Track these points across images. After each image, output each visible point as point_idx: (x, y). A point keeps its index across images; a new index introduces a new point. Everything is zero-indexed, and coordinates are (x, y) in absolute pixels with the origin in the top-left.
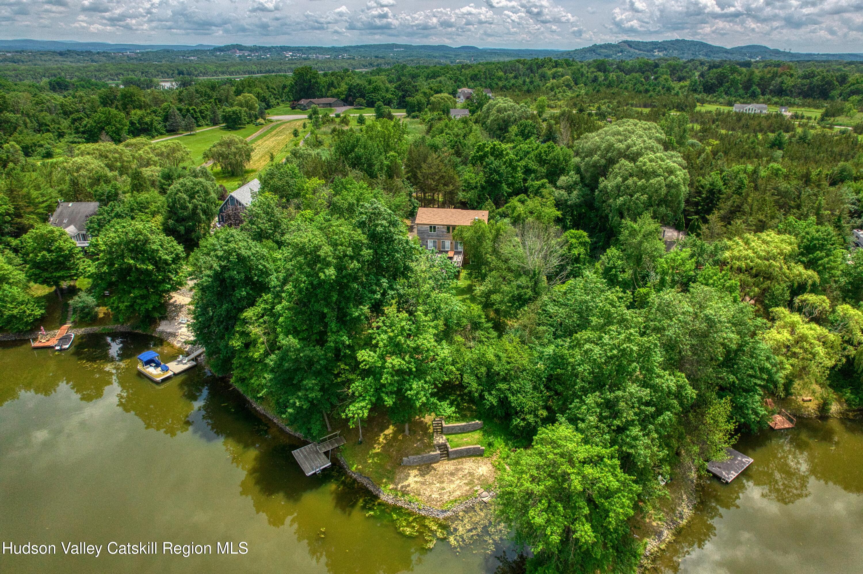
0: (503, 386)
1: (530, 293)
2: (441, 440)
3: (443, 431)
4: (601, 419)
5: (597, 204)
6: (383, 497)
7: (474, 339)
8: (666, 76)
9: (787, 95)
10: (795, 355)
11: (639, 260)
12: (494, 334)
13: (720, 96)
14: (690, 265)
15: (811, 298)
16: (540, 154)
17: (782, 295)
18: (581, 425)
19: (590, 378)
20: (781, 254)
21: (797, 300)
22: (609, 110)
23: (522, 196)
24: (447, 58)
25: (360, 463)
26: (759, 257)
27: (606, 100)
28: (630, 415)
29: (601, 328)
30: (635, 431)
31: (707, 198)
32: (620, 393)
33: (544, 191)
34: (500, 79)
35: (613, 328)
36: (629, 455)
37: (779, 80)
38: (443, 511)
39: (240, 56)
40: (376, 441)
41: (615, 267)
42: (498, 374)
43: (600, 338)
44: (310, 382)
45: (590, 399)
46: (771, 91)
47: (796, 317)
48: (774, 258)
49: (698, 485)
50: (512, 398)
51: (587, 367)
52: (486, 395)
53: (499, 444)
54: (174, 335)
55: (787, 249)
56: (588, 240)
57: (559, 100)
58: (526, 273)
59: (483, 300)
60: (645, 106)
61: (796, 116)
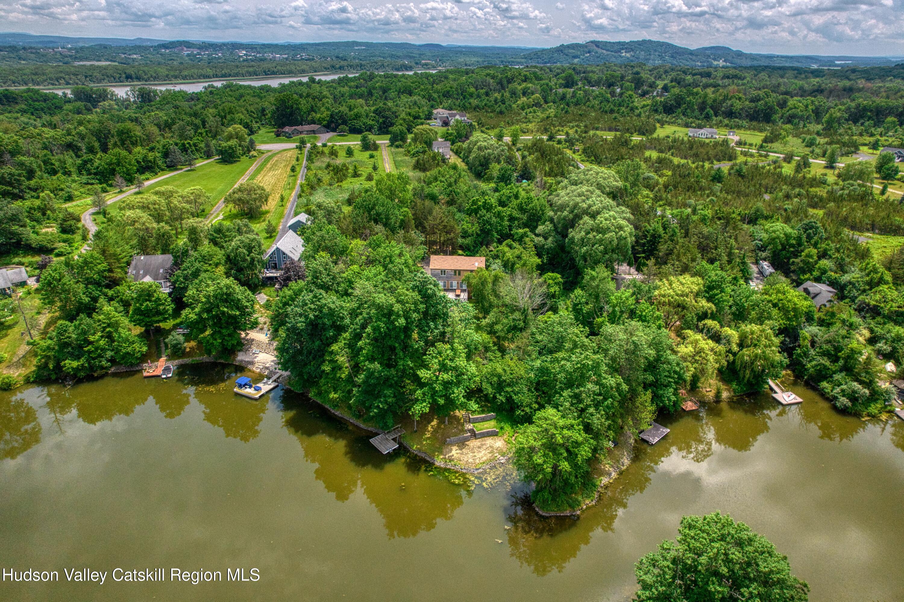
0: (509, 389)
1: (522, 324)
2: (470, 426)
3: (470, 421)
4: (572, 404)
5: (567, 249)
6: (437, 464)
7: (486, 358)
8: (630, 92)
9: (736, 118)
10: (696, 361)
11: (597, 297)
12: (499, 354)
13: (677, 117)
14: (632, 301)
15: (709, 322)
16: (521, 203)
17: (692, 321)
18: (560, 408)
19: (565, 381)
20: (692, 292)
21: (701, 324)
22: (577, 137)
23: (508, 241)
24: (411, 57)
25: (418, 444)
26: (677, 295)
27: (575, 124)
28: (588, 401)
29: (571, 350)
30: (592, 410)
31: (651, 241)
32: (582, 389)
33: (527, 239)
34: (471, 95)
35: (578, 350)
36: (588, 423)
37: (729, 103)
38: (477, 469)
39: (188, 55)
40: (426, 430)
41: (580, 303)
42: (505, 381)
43: (570, 357)
44: (388, 392)
45: (565, 393)
46: (724, 113)
47: (699, 336)
48: (687, 296)
49: (634, 447)
50: (515, 397)
51: (563, 375)
52: (498, 396)
53: (508, 428)
54: (252, 363)
55: (695, 288)
56: (561, 280)
57: (530, 122)
58: (517, 309)
59: (489, 329)
60: (610, 130)
61: (740, 143)
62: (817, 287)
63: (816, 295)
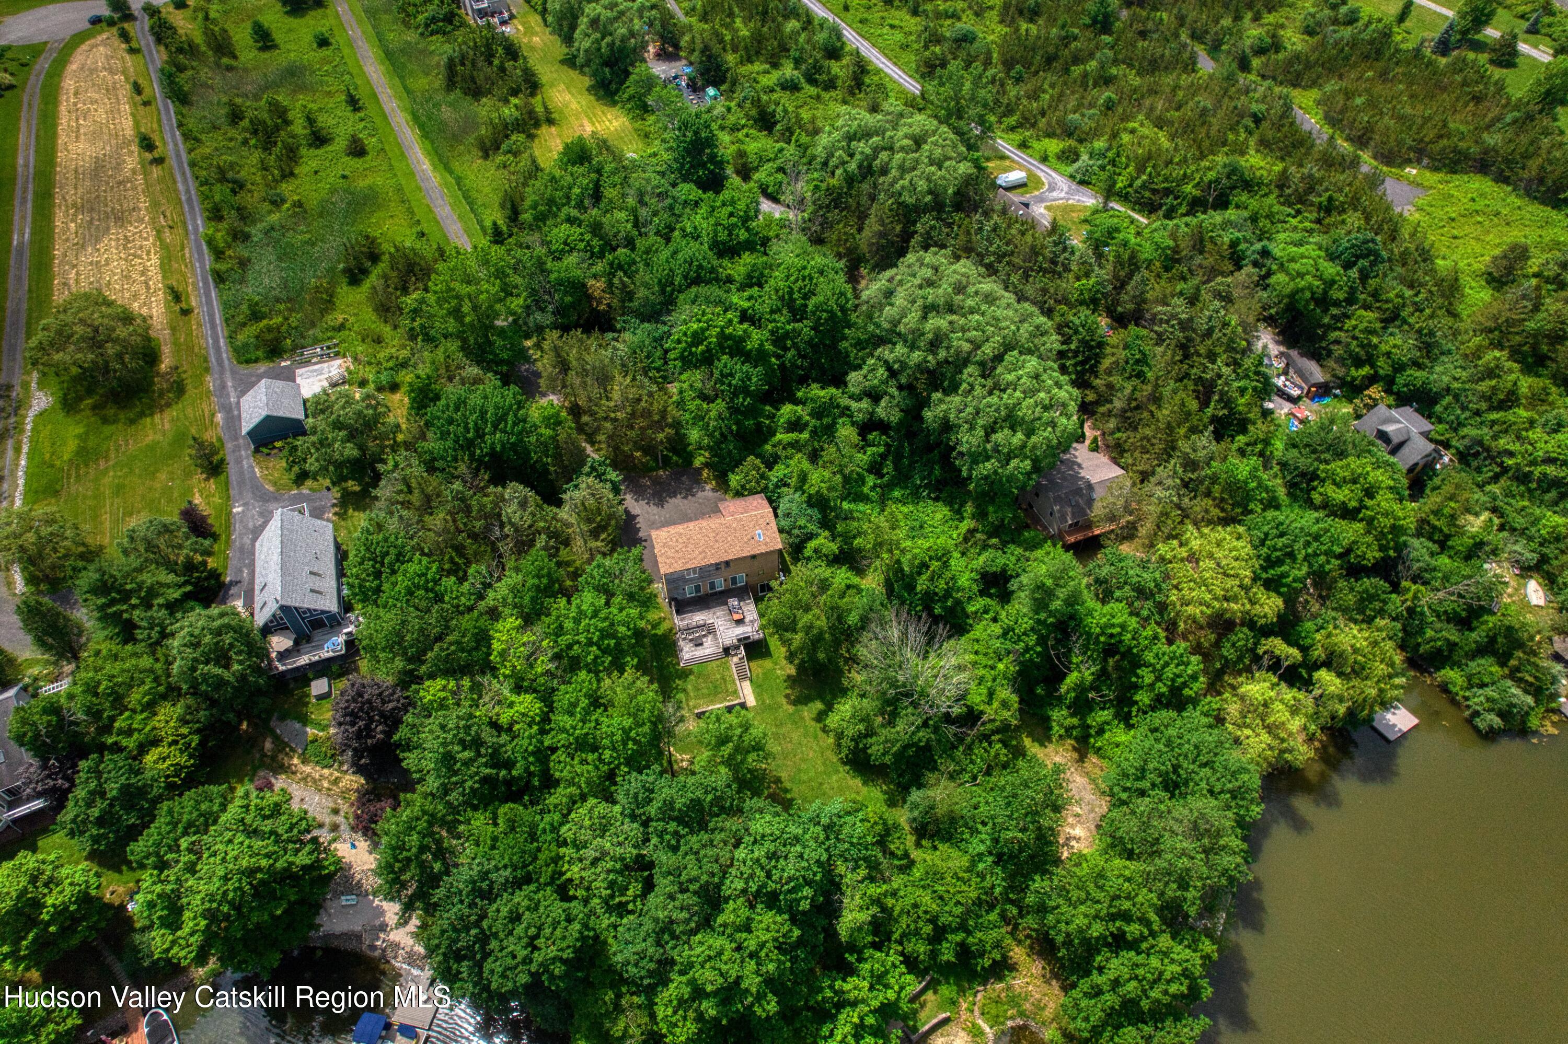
15: (1278, 647)
17: (1246, 645)
21: (1262, 650)
54: (353, 936)
62: (1399, 422)
63: (1401, 445)
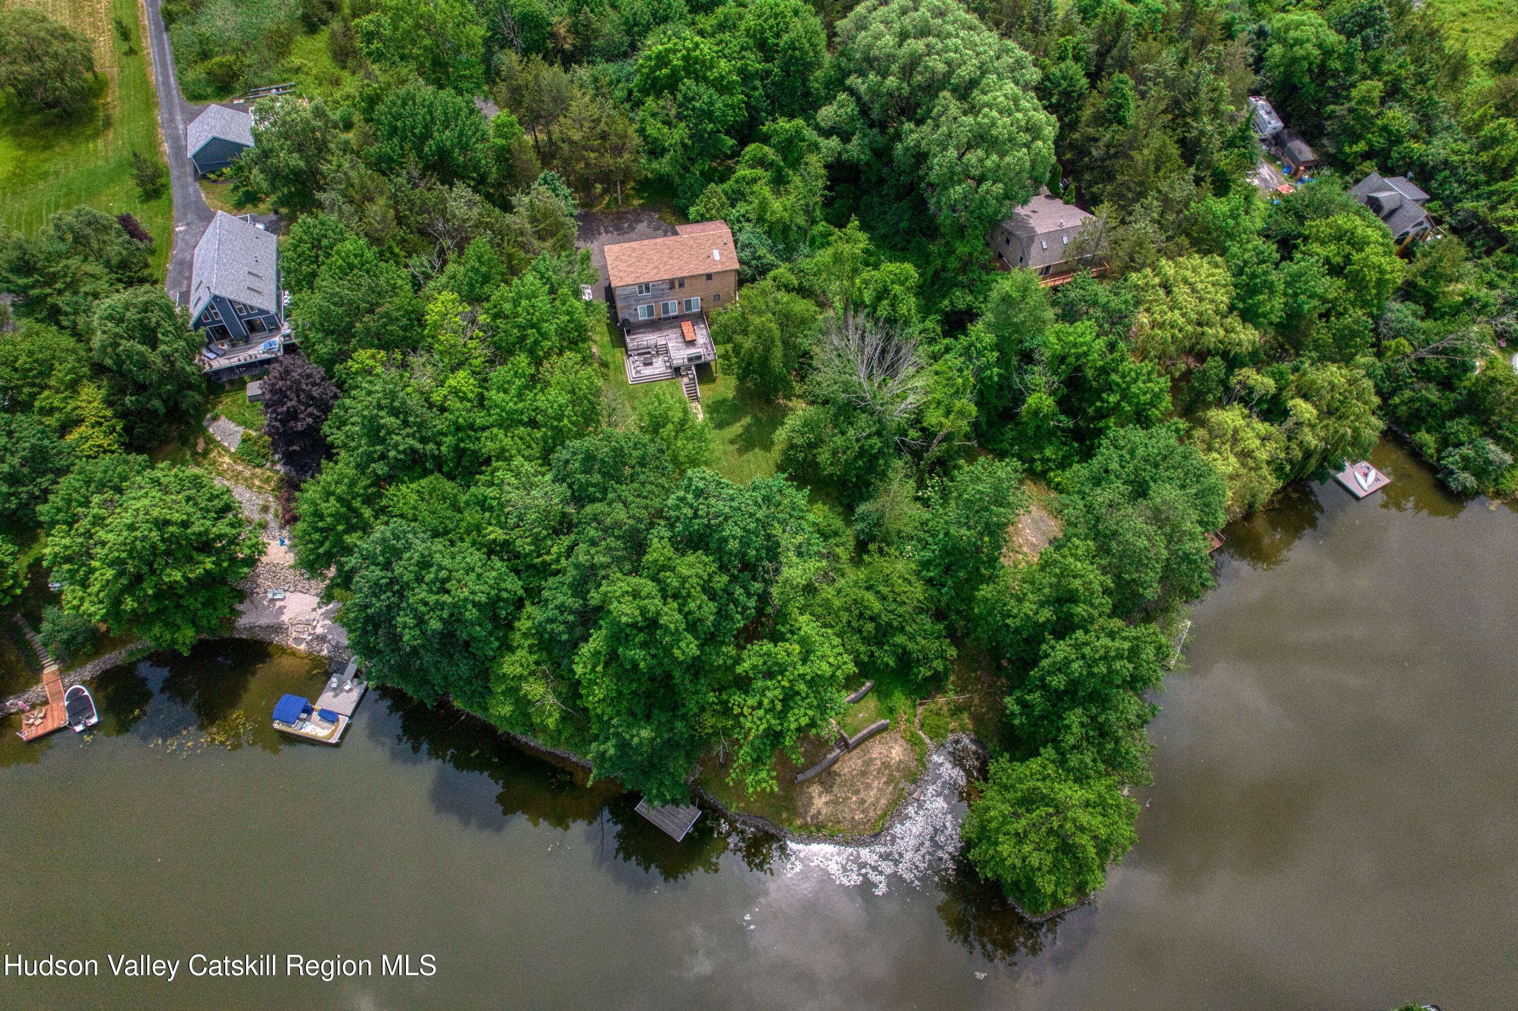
17: (1217, 374)
21: (1234, 384)
23: (756, 148)
54: (280, 630)
62: (1391, 189)
63: (1393, 212)
